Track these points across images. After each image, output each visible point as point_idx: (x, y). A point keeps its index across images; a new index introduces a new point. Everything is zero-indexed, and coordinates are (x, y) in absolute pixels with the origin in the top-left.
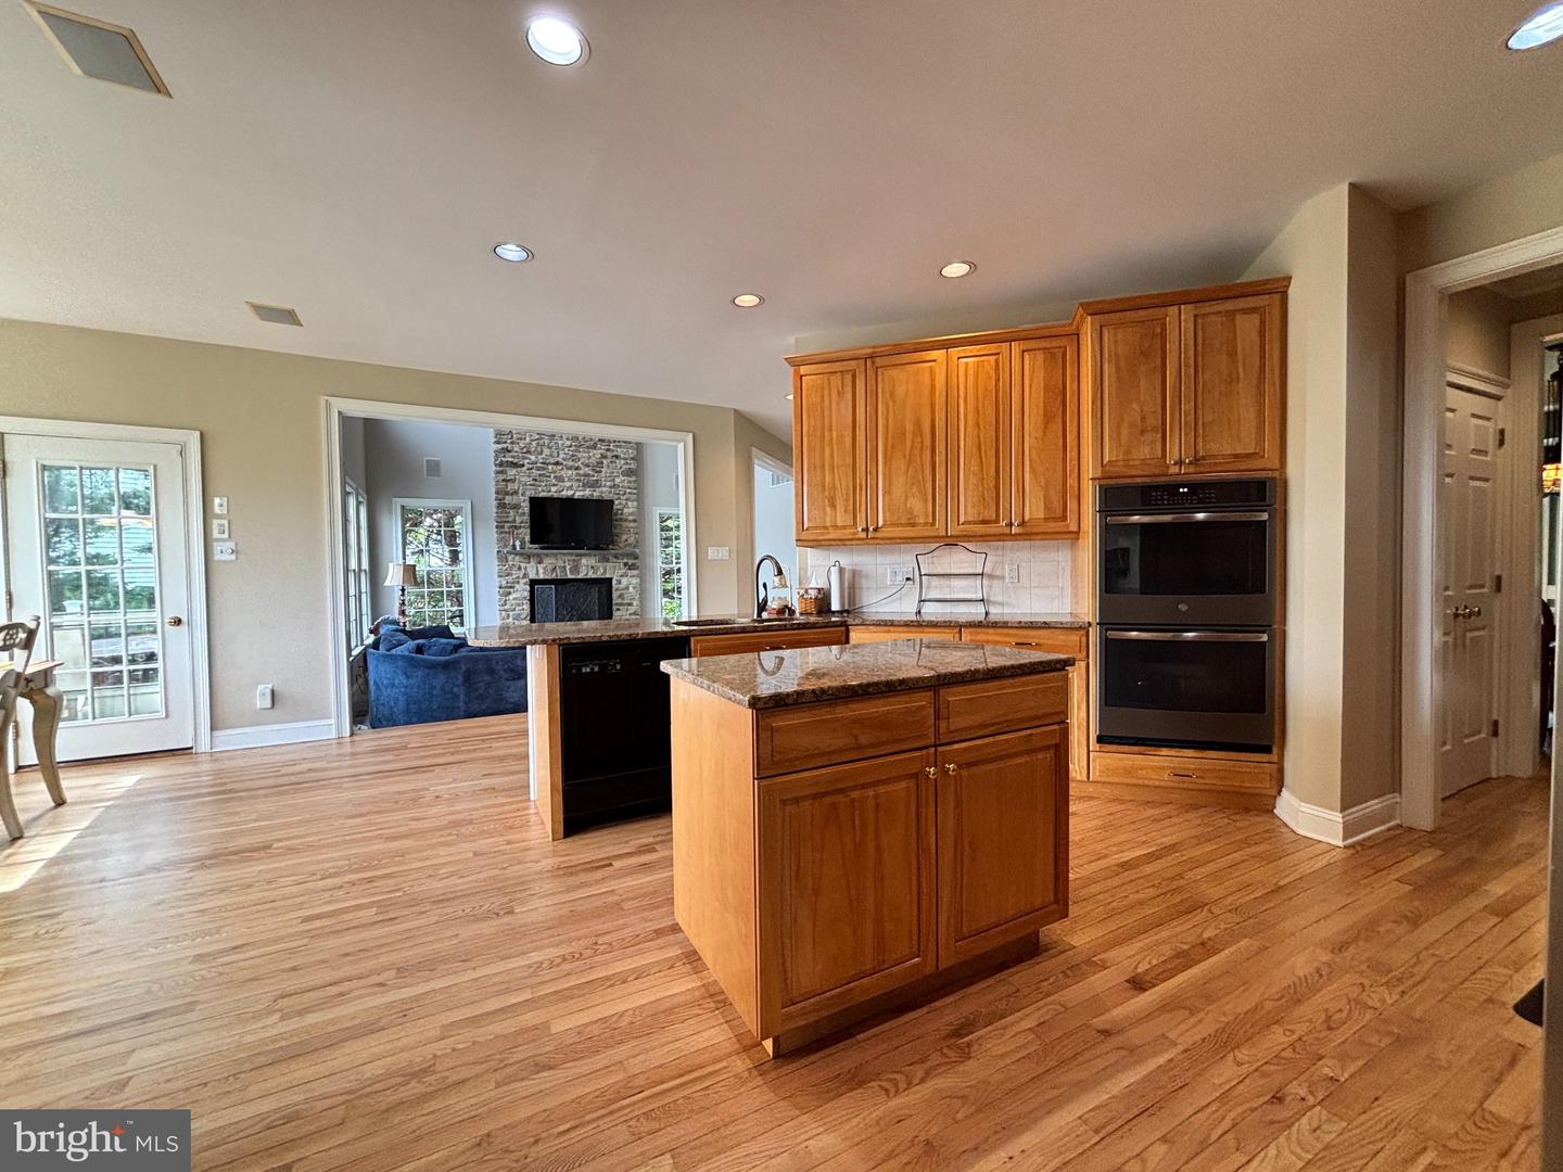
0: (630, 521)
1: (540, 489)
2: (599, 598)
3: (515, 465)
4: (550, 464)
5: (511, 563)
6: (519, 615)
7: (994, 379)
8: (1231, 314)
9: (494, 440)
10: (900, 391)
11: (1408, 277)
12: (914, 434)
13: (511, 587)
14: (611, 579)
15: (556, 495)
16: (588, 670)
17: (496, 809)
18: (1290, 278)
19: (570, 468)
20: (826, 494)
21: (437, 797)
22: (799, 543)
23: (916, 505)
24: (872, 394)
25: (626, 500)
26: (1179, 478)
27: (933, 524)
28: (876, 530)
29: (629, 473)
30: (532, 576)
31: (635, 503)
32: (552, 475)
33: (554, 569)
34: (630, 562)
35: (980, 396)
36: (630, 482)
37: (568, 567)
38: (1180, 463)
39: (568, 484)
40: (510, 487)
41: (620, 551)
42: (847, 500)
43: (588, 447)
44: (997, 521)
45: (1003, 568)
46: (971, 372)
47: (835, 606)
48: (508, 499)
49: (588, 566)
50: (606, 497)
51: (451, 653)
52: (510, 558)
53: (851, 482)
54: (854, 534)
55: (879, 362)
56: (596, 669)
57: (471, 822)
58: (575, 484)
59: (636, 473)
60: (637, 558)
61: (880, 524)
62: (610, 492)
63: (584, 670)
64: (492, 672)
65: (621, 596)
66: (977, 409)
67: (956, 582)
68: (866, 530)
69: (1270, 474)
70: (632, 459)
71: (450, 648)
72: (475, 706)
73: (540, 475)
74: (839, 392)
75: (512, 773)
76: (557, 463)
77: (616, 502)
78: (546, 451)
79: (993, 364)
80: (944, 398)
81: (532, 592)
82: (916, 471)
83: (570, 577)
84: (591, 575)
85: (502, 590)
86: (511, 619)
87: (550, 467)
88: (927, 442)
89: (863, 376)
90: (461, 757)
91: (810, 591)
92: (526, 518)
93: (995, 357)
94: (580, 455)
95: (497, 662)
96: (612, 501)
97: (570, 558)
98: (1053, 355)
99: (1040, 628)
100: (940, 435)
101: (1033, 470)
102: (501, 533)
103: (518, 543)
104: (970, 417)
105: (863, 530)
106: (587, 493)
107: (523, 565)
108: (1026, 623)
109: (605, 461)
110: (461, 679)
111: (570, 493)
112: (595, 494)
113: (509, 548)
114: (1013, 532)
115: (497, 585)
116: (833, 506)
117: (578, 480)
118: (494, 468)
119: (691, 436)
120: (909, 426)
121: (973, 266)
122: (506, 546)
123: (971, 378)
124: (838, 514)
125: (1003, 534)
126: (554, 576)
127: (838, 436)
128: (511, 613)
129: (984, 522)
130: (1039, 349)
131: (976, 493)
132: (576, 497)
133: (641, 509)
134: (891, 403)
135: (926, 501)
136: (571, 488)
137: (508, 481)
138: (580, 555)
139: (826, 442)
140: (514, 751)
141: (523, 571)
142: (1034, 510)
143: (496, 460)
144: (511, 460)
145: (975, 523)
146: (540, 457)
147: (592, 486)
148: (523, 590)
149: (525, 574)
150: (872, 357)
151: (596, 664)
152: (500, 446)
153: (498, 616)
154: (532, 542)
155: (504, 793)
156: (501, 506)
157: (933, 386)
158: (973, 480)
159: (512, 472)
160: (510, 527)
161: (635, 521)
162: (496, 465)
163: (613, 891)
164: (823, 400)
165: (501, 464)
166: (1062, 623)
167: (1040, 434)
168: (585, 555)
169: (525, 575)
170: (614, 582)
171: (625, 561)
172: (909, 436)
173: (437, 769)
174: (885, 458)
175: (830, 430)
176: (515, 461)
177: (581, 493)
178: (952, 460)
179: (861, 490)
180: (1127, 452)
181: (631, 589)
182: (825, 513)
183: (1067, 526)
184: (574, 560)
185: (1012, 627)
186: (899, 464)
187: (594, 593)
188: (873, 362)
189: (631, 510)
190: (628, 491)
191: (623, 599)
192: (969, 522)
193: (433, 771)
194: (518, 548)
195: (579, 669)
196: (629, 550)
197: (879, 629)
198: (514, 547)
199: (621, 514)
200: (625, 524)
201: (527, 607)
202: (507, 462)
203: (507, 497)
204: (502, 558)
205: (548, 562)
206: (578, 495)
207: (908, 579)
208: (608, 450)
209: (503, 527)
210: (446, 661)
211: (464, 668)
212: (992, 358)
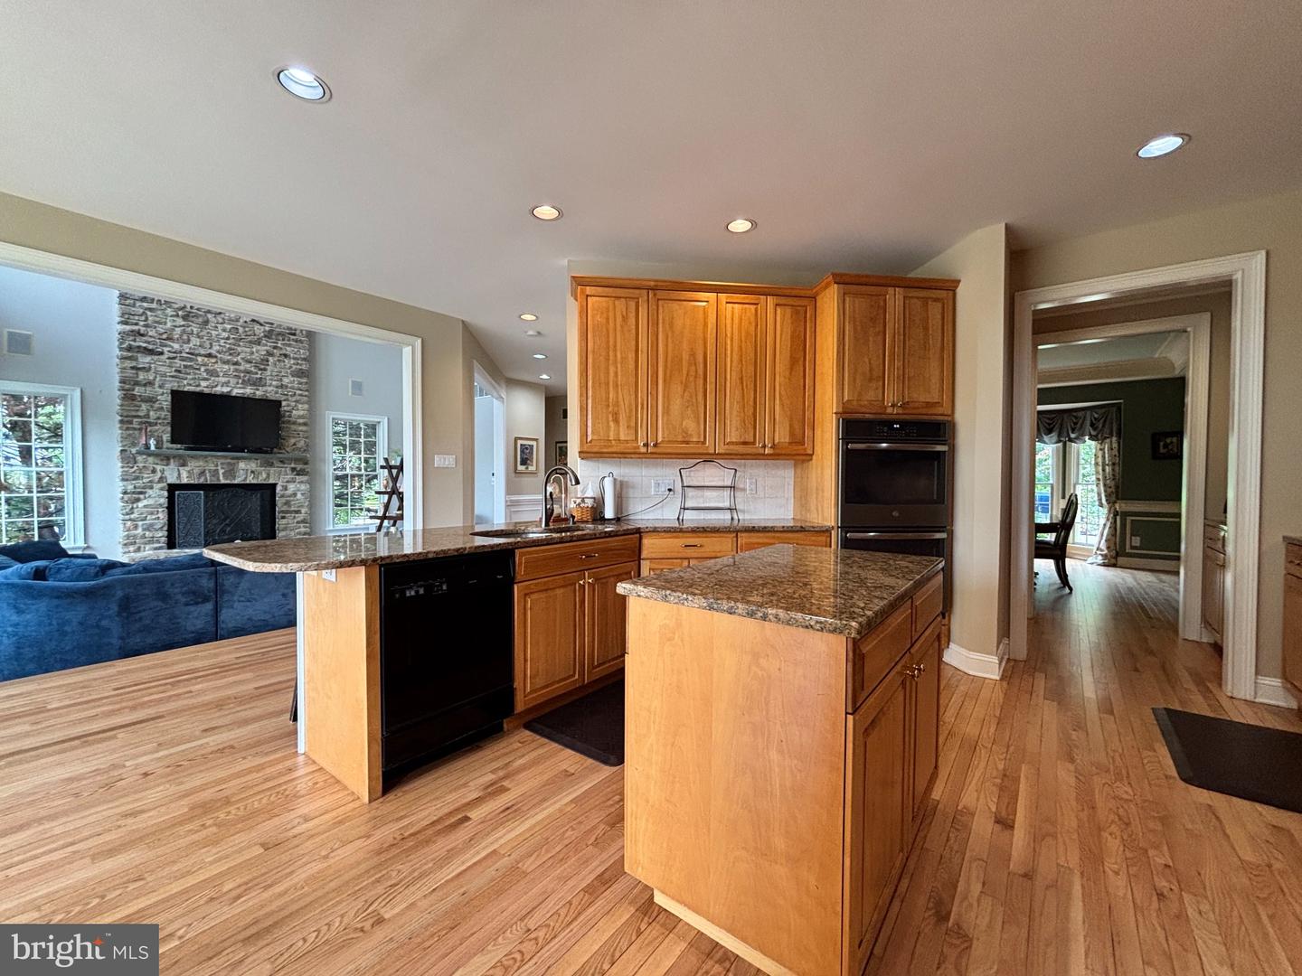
0: (300, 424)
1: (185, 382)
2: (262, 507)
3: (151, 352)
4: (200, 355)
5: (141, 465)
6: (151, 525)
7: (754, 324)
8: (925, 300)
9: (119, 319)
10: (679, 323)
11: (1016, 294)
12: (690, 364)
13: (141, 493)
14: (274, 486)
15: (207, 391)
16: (413, 593)
17: (255, 775)
18: (959, 281)
19: (227, 362)
20: (610, 409)
21: (146, 774)
22: (583, 455)
23: (690, 424)
24: (653, 323)
25: (296, 401)
26: (894, 417)
27: (704, 443)
28: (655, 445)
29: (300, 374)
30: (172, 479)
31: (306, 406)
32: (203, 369)
33: (202, 473)
34: (299, 467)
35: (743, 339)
36: (301, 383)
37: (221, 471)
38: (893, 406)
39: (224, 380)
40: (142, 376)
41: (286, 455)
42: (630, 417)
43: (250, 342)
44: (754, 443)
45: (745, 482)
46: (736, 316)
47: (609, 513)
48: (138, 391)
49: (247, 470)
50: (272, 396)
51: (96, 576)
52: (139, 458)
53: (633, 403)
54: (635, 448)
55: (660, 294)
56: (421, 591)
57: (227, 801)
58: (233, 381)
59: (308, 374)
60: (306, 463)
61: (659, 440)
62: (277, 393)
63: (408, 594)
64: (164, 597)
65: (287, 503)
66: (741, 348)
67: (708, 493)
68: (646, 445)
69: (946, 418)
70: (304, 359)
71: (93, 571)
72: (136, 640)
73: (185, 367)
74: (623, 317)
75: (246, 722)
76: (210, 356)
77: (284, 403)
78: (195, 341)
79: (753, 311)
80: (715, 335)
81: (171, 498)
82: (691, 397)
83: (223, 481)
84: (251, 480)
85: (126, 497)
86: (140, 531)
87: (200, 359)
88: (701, 372)
89: (646, 306)
90: (151, 712)
91: (586, 500)
92: (166, 414)
93: (755, 306)
94: (239, 349)
95: (172, 585)
96: (280, 402)
97: (223, 461)
98: (797, 313)
99: (797, 531)
100: (711, 367)
101: (782, 405)
102: (128, 429)
103: (152, 443)
104: (735, 356)
105: (644, 445)
106: (248, 391)
107: (159, 468)
108: (788, 527)
109: (270, 358)
110: (114, 608)
111: (226, 390)
112: (257, 392)
113: (140, 447)
114: (766, 452)
115: (120, 490)
116: (616, 421)
117: (239, 377)
118: (117, 352)
119: (419, 341)
120: (685, 356)
121: (754, 224)
122: (134, 445)
123: (736, 321)
124: (621, 429)
125: (759, 454)
126: (202, 481)
127: (622, 358)
128: (140, 523)
129: (745, 443)
130: (788, 305)
131: (738, 418)
132: (234, 394)
133: (312, 410)
134: (670, 335)
135: (698, 423)
136: (227, 384)
137: (139, 369)
138: (238, 458)
139: (611, 362)
140: (229, 692)
141: (159, 475)
142: (782, 436)
143: (121, 343)
144: (144, 345)
145: (737, 443)
146: (185, 346)
147: (254, 384)
148: (158, 497)
149: (161, 478)
150: (654, 289)
151: (421, 586)
152: (128, 328)
153: (122, 526)
154: (173, 441)
155: (254, 751)
156: (128, 397)
157: (705, 325)
158: (736, 406)
159: (144, 360)
160: (141, 423)
161: (305, 424)
162: (121, 349)
163: (494, 852)
164: (608, 322)
165: (130, 349)
166: (813, 527)
167: (788, 373)
168: (244, 458)
169: (161, 480)
170: (279, 488)
171: (293, 465)
172: (685, 364)
173: (121, 734)
174: (665, 381)
175: (615, 350)
176: (151, 347)
177: (241, 391)
178: (720, 390)
179: (642, 408)
180: (860, 394)
181: (299, 496)
182: (608, 427)
183: (805, 449)
184: (229, 463)
185: (777, 531)
186: (677, 389)
187: (255, 501)
188: (655, 295)
189: (302, 413)
190: (298, 392)
191: (290, 506)
192: (732, 443)
193: (114, 737)
194: (153, 448)
195: (403, 592)
196: (297, 454)
197: (669, 535)
198: (147, 446)
199: (290, 416)
200: (293, 427)
201: (163, 516)
202: (139, 347)
203: (137, 388)
204: (127, 458)
205: (192, 464)
206: (236, 392)
207: (670, 490)
208: (275, 348)
209: (131, 423)
210: (93, 587)
211: (120, 594)
212: (753, 307)
